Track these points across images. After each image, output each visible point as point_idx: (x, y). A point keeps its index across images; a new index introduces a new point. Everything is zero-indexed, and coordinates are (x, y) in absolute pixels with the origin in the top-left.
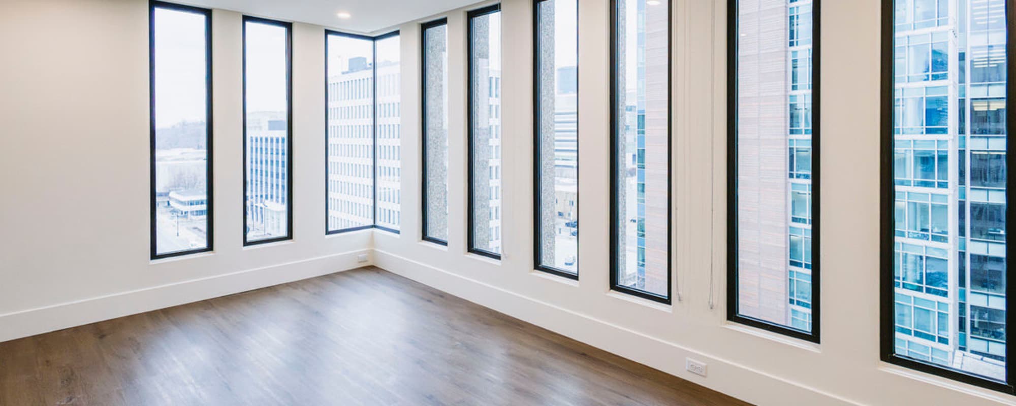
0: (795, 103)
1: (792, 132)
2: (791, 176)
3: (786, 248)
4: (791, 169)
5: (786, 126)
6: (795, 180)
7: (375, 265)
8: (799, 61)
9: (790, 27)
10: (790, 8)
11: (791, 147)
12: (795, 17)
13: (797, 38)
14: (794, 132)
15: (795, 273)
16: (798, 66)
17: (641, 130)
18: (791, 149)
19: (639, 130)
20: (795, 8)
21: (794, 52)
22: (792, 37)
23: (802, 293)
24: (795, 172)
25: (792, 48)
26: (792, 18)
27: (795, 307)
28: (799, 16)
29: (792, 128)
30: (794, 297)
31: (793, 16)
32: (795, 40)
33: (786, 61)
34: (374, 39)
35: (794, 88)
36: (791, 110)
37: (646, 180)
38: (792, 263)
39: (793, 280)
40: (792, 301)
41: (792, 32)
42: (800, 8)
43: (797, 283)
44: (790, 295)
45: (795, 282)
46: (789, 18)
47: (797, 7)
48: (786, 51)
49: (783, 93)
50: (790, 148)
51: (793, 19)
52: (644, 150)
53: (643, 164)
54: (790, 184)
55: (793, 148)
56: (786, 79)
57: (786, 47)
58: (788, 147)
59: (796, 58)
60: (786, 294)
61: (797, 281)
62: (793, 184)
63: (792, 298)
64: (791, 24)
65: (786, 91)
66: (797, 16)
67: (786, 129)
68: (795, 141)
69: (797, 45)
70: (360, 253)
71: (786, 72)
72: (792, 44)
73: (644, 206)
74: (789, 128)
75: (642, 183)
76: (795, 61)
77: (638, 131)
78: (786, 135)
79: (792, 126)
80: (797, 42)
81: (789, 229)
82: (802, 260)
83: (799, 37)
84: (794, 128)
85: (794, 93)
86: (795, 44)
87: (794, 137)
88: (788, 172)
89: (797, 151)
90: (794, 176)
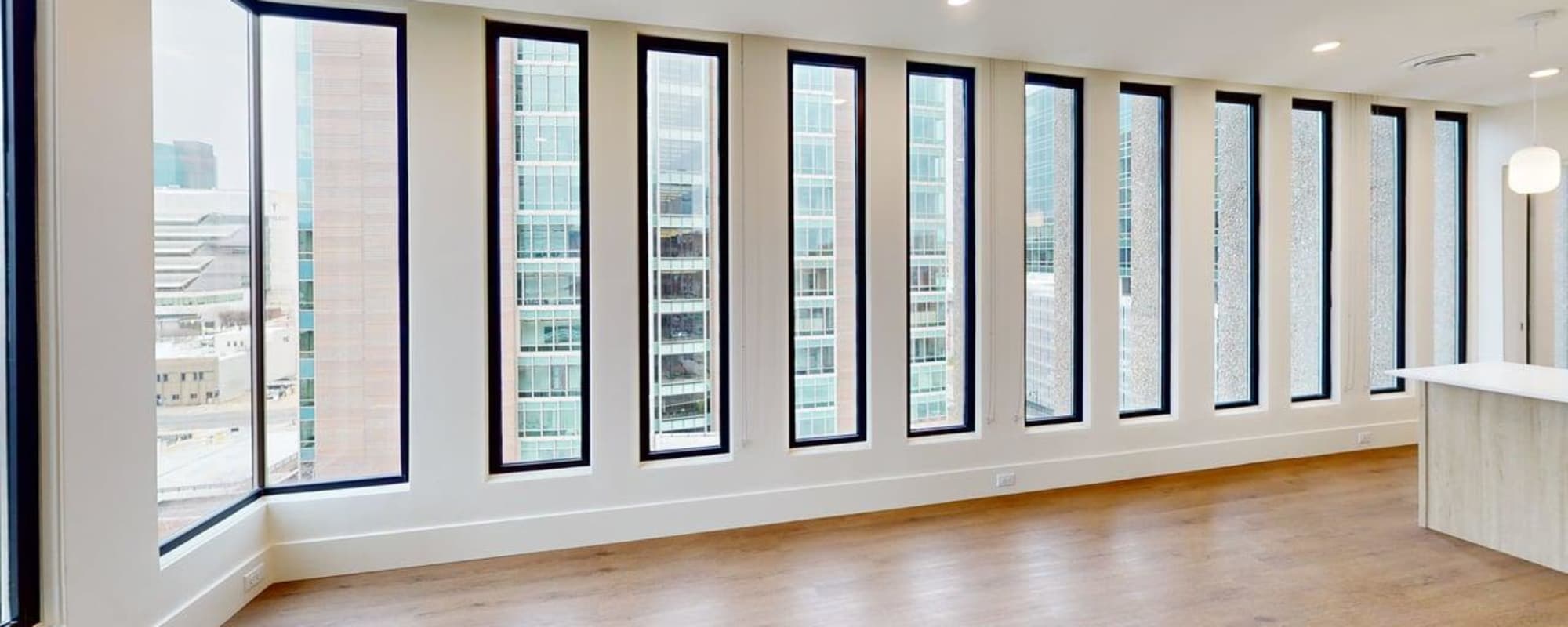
2: (519, 303)
4: (519, 296)
6: (523, 307)
12: (521, 128)
17: (306, 253)
18: (519, 275)
19: (302, 253)
21: (521, 167)
24: (523, 299)
25: (519, 163)
26: (518, 128)
32: (521, 153)
35: (522, 207)
39: (523, 411)
41: (518, 144)
48: (513, 166)
54: (518, 311)
56: (513, 196)
57: (512, 161)
58: (516, 271)
59: (522, 175)
60: (516, 427)
62: (521, 312)
64: (518, 137)
65: (514, 210)
66: (523, 127)
67: (514, 253)
68: (523, 266)
71: (513, 188)
72: (518, 158)
76: (521, 178)
77: (300, 255)
80: (524, 156)
83: (523, 150)
86: (522, 158)
87: (522, 260)
88: (516, 299)
89: (525, 276)
90: (523, 303)
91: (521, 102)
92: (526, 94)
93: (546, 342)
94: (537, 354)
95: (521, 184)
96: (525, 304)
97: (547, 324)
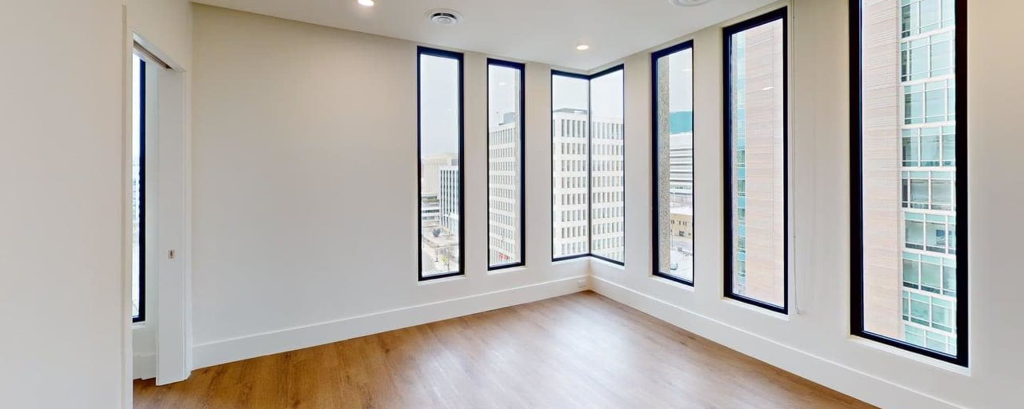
0: (909, 136)
1: (904, 164)
2: (905, 205)
3: (899, 270)
4: (905, 197)
5: (898, 159)
6: (909, 209)
7: (594, 290)
8: (912, 95)
9: (902, 62)
10: (902, 44)
11: (904, 178)
12: (908, 52)
13: (910, 73)
14: (907, 164)
15: (909, 293)
16: (912, 100)
18: (904, 182)
20: (908, 43)
21: (907, 87)
22: (904, 72)
23: (917, 311)
24: (909, 202)
25: (905, 83)
26: (904, 53)
27: (910, 323)
28: (912, 51)
29: (904, 161)
30: (908, 314)
31: (906, 51)
32: (908, 75)
33: (898, 96)
34: (589, 78)
35: (908, 122)
36: (903, 144)
37: (746, 205)
38: (906, 284)
39: (908, 300)
40: (905, 318)
41: (904, 68)
42: (913, 43)
43: (911, 303)
44: (904, 313)
45: (910, 302)
46: (900, 54)
47: (910, 42)
48: (898, 88)
49: (895, 127)
50: (903, 180)
51: (906, 54)
52: (744, 181)
53: (743, 192)
54: (903, 213)
55: (906, 180)
56: (898, 114)
57: (897, 82)
58: (901, 179)
59: (909, 93)
60: (899, 311)
61: (911, 300)
62: (906, 213)
63: (906, 315)
64: (904, 60)
65: (898, 125)
66: (910, 51)
67: (898, 162)
68: (909, 173)
69: (910, 79)
70: (579, 279)
71: (898, 107)
72: (904, 79)
73: (744, 227)
74: (901, 160)
75: (742, 208)
76: (907, 96)
78: (898, 167)
79: (904, 158)
80: (910, 77)
81: (902, 254)
82: (918, 283)
83: (912, 71)
84: (906, 161)
85: (908, 126)
86: (908, 78)
87: (907, 169)
88: (901, 202)
89: (911, 182)
90: (909, 205)
91: (909, 28)
92: (914, 22)
93: (938, 244)
94: (924, 252)
95: (908, 101)
96: (911, 207)
97: (940, 228)
